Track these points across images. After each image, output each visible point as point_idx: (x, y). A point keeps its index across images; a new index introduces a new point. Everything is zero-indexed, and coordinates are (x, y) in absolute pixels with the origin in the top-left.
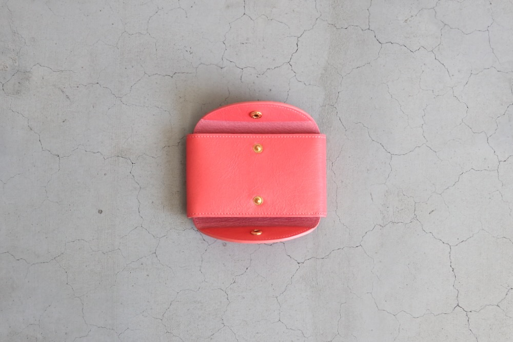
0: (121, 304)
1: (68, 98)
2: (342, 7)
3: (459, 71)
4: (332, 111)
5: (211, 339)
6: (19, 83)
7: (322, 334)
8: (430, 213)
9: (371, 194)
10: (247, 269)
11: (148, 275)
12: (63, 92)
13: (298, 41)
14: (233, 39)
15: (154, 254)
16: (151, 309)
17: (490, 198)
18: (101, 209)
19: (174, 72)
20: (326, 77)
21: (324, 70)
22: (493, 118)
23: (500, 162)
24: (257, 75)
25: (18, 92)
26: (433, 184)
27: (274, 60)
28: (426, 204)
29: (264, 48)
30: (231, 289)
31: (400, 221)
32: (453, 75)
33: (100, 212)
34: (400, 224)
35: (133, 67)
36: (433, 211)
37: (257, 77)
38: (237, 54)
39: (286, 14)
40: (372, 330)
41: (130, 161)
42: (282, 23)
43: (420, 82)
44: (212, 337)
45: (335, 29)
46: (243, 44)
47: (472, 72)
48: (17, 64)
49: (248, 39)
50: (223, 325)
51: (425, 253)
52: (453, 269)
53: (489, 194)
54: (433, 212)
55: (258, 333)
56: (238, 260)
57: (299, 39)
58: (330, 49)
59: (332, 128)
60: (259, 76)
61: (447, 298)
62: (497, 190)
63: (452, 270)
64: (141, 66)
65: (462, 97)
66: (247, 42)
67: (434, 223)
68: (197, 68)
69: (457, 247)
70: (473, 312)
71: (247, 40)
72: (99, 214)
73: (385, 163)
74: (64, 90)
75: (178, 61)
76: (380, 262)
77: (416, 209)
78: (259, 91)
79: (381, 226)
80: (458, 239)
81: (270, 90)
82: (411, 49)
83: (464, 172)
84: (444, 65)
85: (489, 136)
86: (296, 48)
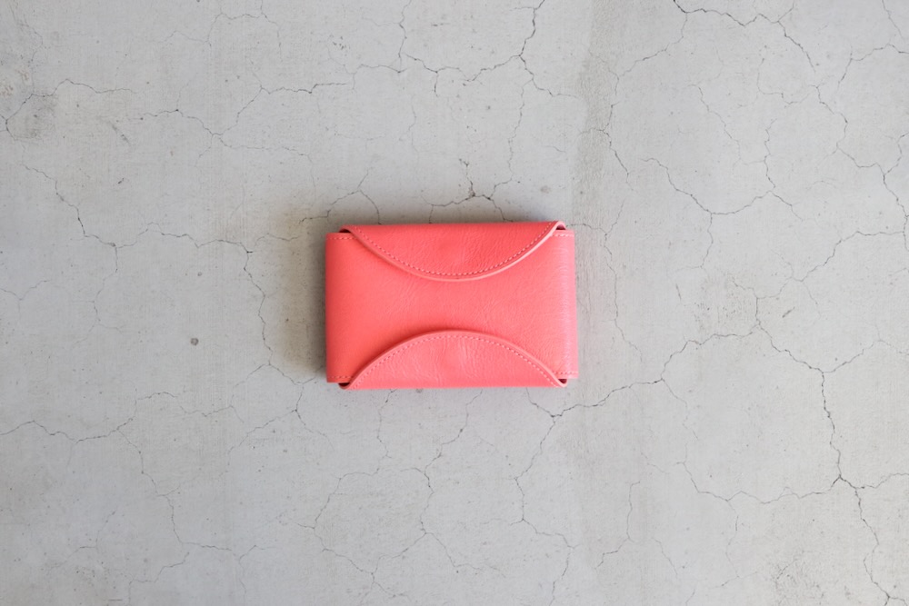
0: (241, 503)
1: (125, 139)
3: (828, 56)
4: (602, 140)
5: (404, 557)
6: (36, 116)
7: (599, 540)
8: (783, 316)
9: (677, 287)
10: (461, 430)
11: (285, 451)
12: (115, 129)
13: (535, 15)
14: (418, 18)
15: (295, 413)
16: (294, 510)
17: (891, 284)
18: (195, 337)
19: (314, 84)
20: (589, 79)
21: (584, 66)
22: (892, 138)
23: (907, 216)
24: (463, 82)
25: (34, 133)
26: (789, 264)
27: (493, 52)
28: (777, 299)
29: (474, 31)
30: (433, 467)
31: (731, 332)
32: (818, 65)
33: (195, 342)
34: (732, 337)
35: (238, 77)
36: (789, 312)
37: (464, 85)
38: (425, 46)
40: (688, 529)
41: (242, 248)
43: (758, 79)
44: (404, 554)
46: (436, 25)
47: (853, 57)
48: (29, 83)
49: (444, 17)
50: (422, 533)
51: (777, 388)
52: (828, 412)
53: (890, 275)
54: (790, 314)
55: (485, 543)
56: (446, 416)
57: (536, 11)
58: (593, 27)
59: (603, 172)
60: (467, 83)
61: (819, 466)
62: (905, 268)
63: (827, 415)
64: (254, 75)
65: (835, 103)
66: (442, 21)
67: (792, 332)
68: (354, 74)
69: (834, 373)
70: (867, 488)
71: (442, 18)
72: (193, 347)
73: (701, 230)
74: (118, 125)
75: (319, 63)
76: (698, 406)
77: (759, 309)
78: (469, 111)
79: (697, 343)
80: (836, 359)
81: (489, 108)
82: (740, 20)
83: (844, 238)
84: (802, 45)
85: (886, 172)
86: (532, 28)
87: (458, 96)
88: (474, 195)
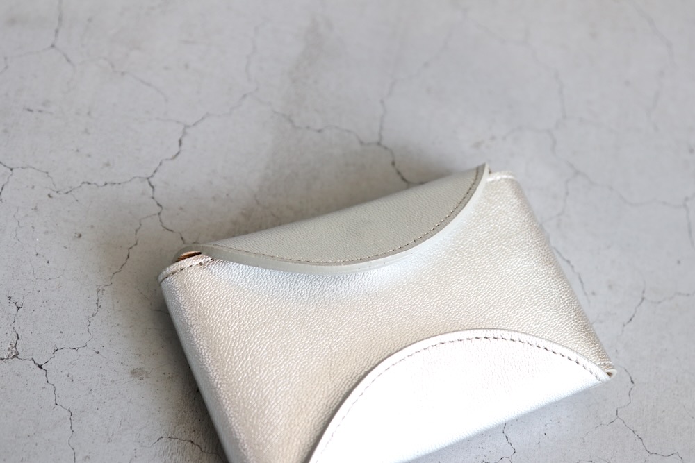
3: (610, 287)
13: (184, 133)
24: (49, 192)
27: (108, 165)
29: (86, 131)
32: (593, 294)
37: (49, 196)
38: (6, 131)
42: (149, 85)
46: (30, 110)
47: (645, 295)
49: (46, 103)
57: (188, 130)
58: (267, 168)
60: (53, 194)
66: (42, 108)
71: (44, 104)
78: (46, 233)
81: (80, 236)
84: (572, 263)
86: (175, 149)
87: (35, 209)
88: (16, 356)
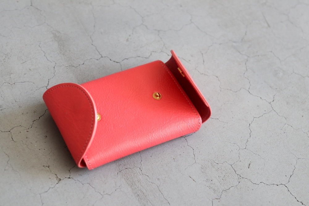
2: (70, 51)
8: (249, 168)
9: (190, 177)
17: (284, 133)
22: (241, 76)
23: (270, 103)
26: (234, 144)
28: (240, 161)
31: (230, 186)
36: (250, 164)
39: (25, 74)
45: (74, 68)
51: (269, 202)
53: (281, 129)
62: (285, 124)
63: (301, 204)
65: (207, 72)
67: (258, 173)
69: (290, 183)
77: (235, 170)
79: (216, 199)
80: (286, 176)
82: (145, 57)
83: (250, 123)
85: (248, 89)
